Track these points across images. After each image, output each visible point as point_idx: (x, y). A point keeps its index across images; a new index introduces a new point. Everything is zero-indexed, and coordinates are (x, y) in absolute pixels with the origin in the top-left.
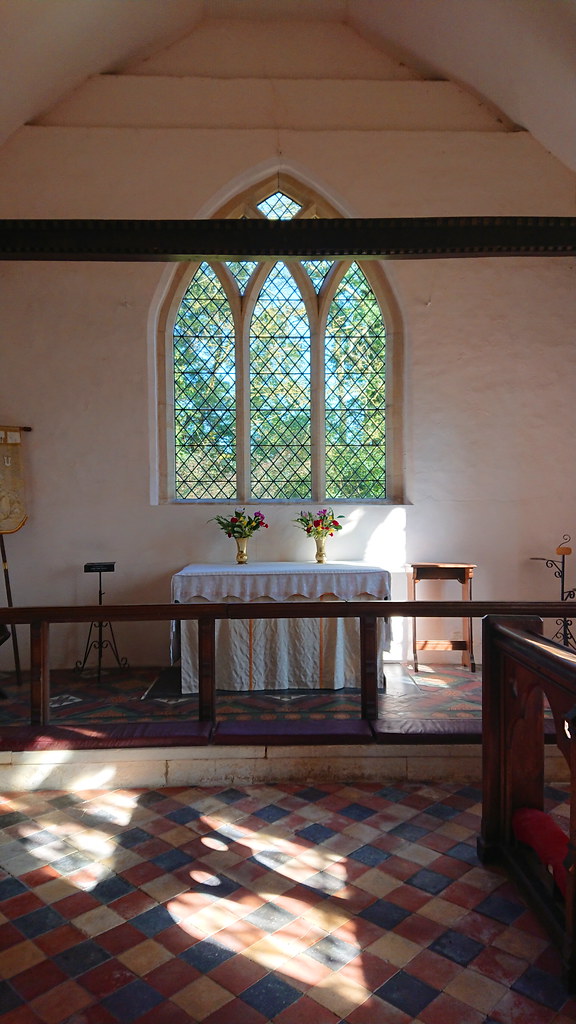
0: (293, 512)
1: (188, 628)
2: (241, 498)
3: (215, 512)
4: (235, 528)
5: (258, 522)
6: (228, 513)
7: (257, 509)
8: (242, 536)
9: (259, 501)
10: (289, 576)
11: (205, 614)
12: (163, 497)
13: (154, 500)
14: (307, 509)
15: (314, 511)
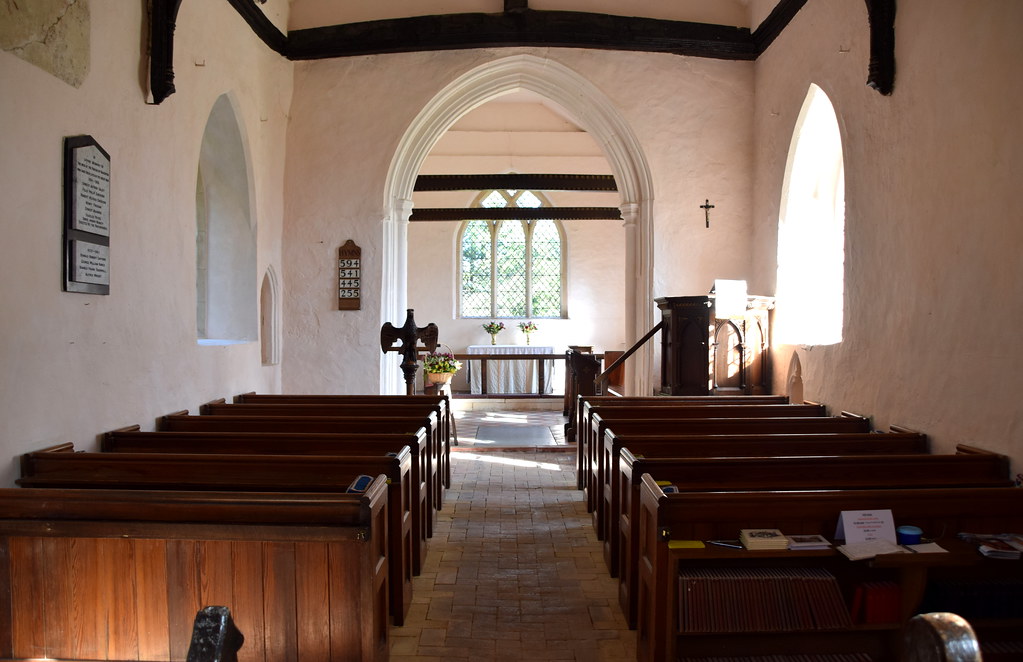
0: (517, 322)
1: (478, 362)
2: (493, 316)
3: (482, 322)
4: (491, 329)
5: (501, 327)
6: (488, 323)
7: (500, 321)
8: (494, 333)
9: (501, 318)
10: (514, 348)
11: (484, 359)
12: (458, 315)
13: (454, 317)
14: (522, 321)
15: (526, 322)
